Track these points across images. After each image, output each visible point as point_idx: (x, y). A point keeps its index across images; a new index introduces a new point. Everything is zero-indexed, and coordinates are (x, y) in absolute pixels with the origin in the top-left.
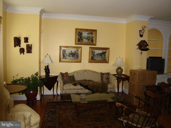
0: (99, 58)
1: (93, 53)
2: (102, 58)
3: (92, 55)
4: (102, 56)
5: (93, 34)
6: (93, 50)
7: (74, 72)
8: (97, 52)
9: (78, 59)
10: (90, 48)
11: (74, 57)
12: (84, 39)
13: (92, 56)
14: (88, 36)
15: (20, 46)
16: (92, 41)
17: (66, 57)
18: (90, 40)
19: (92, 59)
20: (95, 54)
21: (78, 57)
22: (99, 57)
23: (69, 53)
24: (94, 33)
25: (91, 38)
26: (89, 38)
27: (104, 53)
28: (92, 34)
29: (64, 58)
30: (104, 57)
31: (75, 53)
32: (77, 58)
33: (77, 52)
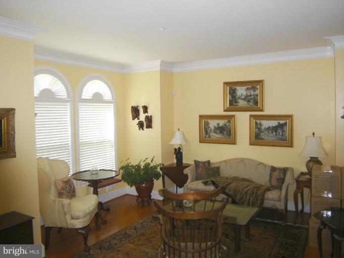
0: (270, 137)
1: (259, 126)
2: (276, 137)
3: (257, 130)
4: (278, 133)
5: (257, 89)
6: (257, 121)
7: (222, 162)
8: (266, 124)
9: (230, 138)
10: (251, 116)
11: (223, 134)
12: (239, 101)
13: (257, 133)
14: (246, 94)
15: (138, 119)
16: (256, 103)
17: (211, 134)
18: (252, 101)
19: (257, 139)
20: (263, 128)
21: (230, 135)
22: (272, 135)
23: (215, 127)
24: (258, 87)
25: (252, 97)
26: (250, 98)
27: (281, 126)
28: (254, 88)
29: (207, 136)
30: (281, 133)
31: (224, 126)
32: (228, 135)
33: (227, 124)
